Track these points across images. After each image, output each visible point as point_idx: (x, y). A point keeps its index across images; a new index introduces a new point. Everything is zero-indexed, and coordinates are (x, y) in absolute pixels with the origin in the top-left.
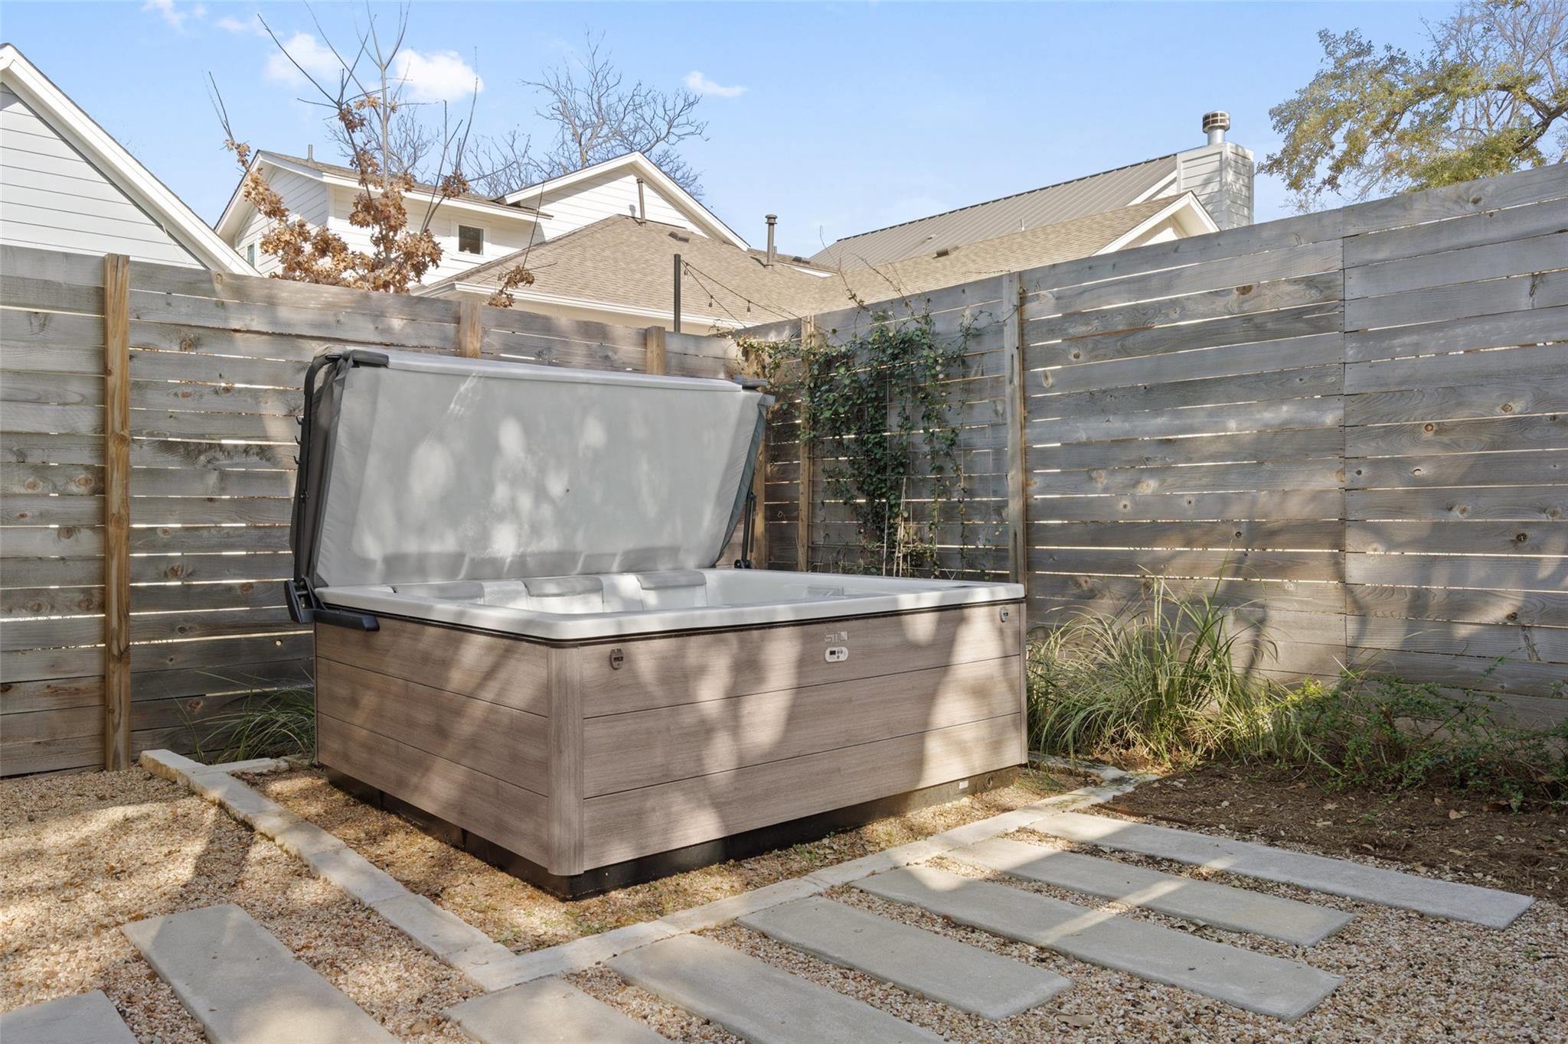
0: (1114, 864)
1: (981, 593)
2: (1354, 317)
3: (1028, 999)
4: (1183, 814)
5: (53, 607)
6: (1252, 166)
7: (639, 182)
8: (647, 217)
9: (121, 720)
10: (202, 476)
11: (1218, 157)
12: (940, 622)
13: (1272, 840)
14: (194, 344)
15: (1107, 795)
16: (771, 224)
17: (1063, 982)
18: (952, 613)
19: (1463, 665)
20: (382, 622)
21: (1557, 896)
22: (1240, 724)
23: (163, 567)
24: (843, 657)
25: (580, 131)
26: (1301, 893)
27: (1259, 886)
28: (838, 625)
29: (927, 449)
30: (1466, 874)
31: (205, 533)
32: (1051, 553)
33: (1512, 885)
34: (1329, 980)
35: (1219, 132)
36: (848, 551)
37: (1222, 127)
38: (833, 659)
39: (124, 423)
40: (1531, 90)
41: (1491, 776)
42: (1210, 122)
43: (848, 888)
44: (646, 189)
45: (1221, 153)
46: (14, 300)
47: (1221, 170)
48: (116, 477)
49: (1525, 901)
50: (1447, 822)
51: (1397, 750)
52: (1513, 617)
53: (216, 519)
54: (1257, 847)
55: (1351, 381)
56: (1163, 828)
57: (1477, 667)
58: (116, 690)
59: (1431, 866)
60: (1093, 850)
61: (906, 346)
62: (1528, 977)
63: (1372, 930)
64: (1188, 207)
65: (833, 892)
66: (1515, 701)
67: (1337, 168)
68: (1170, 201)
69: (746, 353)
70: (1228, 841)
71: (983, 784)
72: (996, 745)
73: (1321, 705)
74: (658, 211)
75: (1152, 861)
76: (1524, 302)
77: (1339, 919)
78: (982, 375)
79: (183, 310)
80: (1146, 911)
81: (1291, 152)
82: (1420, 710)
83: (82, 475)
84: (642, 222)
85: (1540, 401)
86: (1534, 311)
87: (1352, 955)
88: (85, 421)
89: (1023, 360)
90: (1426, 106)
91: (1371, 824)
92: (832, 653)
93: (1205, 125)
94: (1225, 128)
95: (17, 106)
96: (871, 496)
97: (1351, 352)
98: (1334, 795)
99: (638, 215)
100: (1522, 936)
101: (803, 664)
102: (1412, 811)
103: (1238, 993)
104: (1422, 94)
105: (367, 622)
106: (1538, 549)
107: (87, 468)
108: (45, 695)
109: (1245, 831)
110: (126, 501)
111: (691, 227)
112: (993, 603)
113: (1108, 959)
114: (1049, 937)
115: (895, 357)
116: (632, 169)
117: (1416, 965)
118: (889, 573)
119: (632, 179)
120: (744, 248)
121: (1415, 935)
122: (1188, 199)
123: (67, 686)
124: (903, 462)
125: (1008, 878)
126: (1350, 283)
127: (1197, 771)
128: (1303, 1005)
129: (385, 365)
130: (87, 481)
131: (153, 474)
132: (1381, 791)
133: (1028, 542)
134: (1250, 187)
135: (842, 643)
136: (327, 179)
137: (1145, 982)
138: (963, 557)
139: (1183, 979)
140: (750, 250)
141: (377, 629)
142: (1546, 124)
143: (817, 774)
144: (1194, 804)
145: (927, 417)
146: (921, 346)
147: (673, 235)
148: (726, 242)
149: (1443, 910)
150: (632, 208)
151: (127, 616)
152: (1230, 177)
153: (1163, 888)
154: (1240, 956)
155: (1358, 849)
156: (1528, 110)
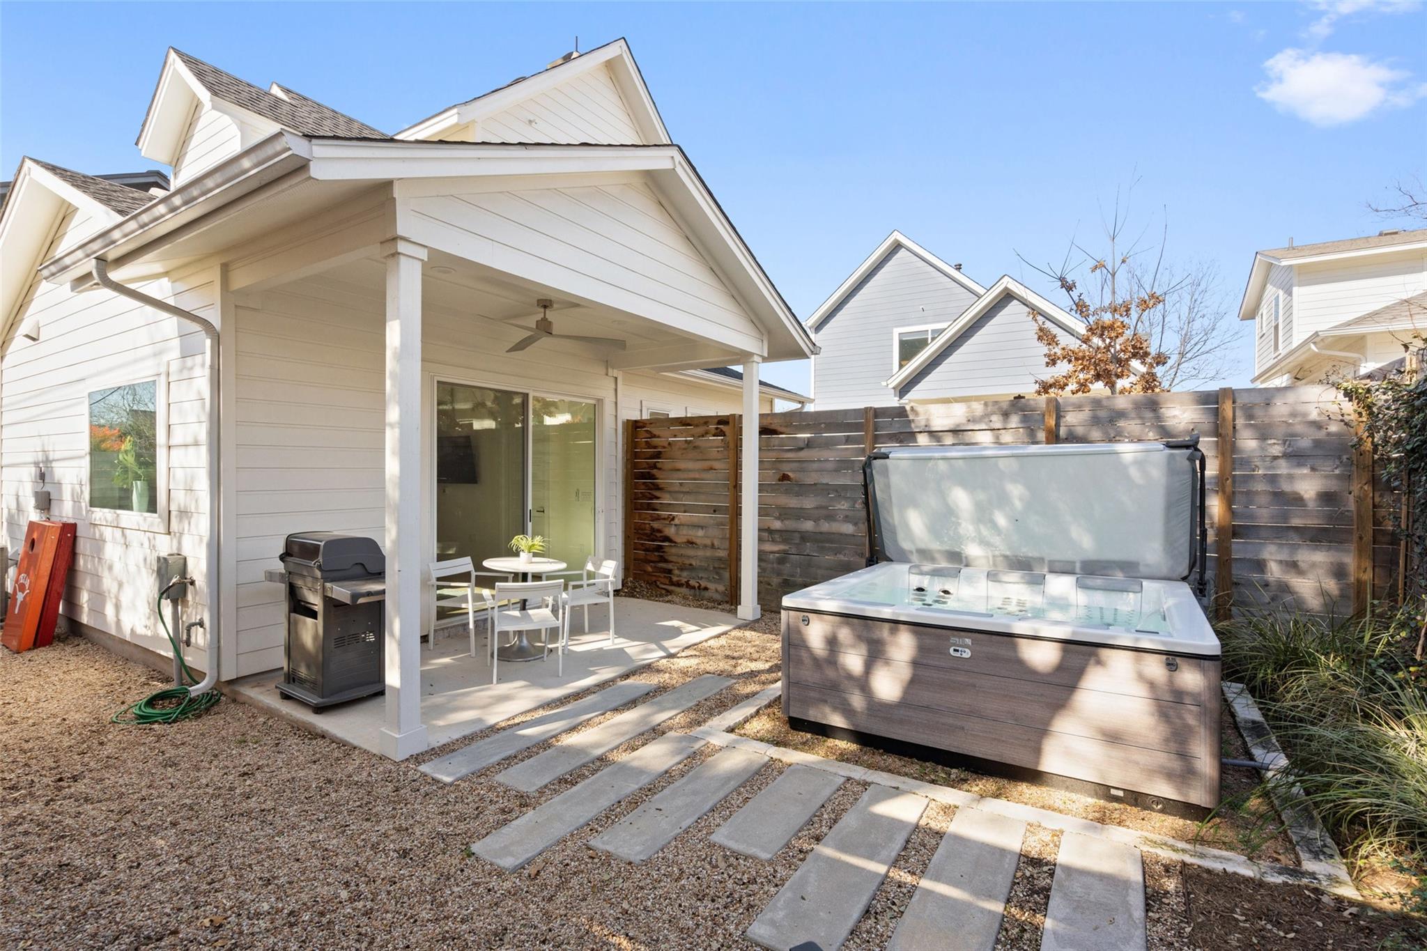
24: (965, 655)
28: (962, 633)
38: (958, 654)
79: (897, 426)
92: (955, 650)
95: (1015, 302)
103: (774, 915)
114: (823, 850)
129: (888, 458)
135: (966, 646)
143: (943, 724)
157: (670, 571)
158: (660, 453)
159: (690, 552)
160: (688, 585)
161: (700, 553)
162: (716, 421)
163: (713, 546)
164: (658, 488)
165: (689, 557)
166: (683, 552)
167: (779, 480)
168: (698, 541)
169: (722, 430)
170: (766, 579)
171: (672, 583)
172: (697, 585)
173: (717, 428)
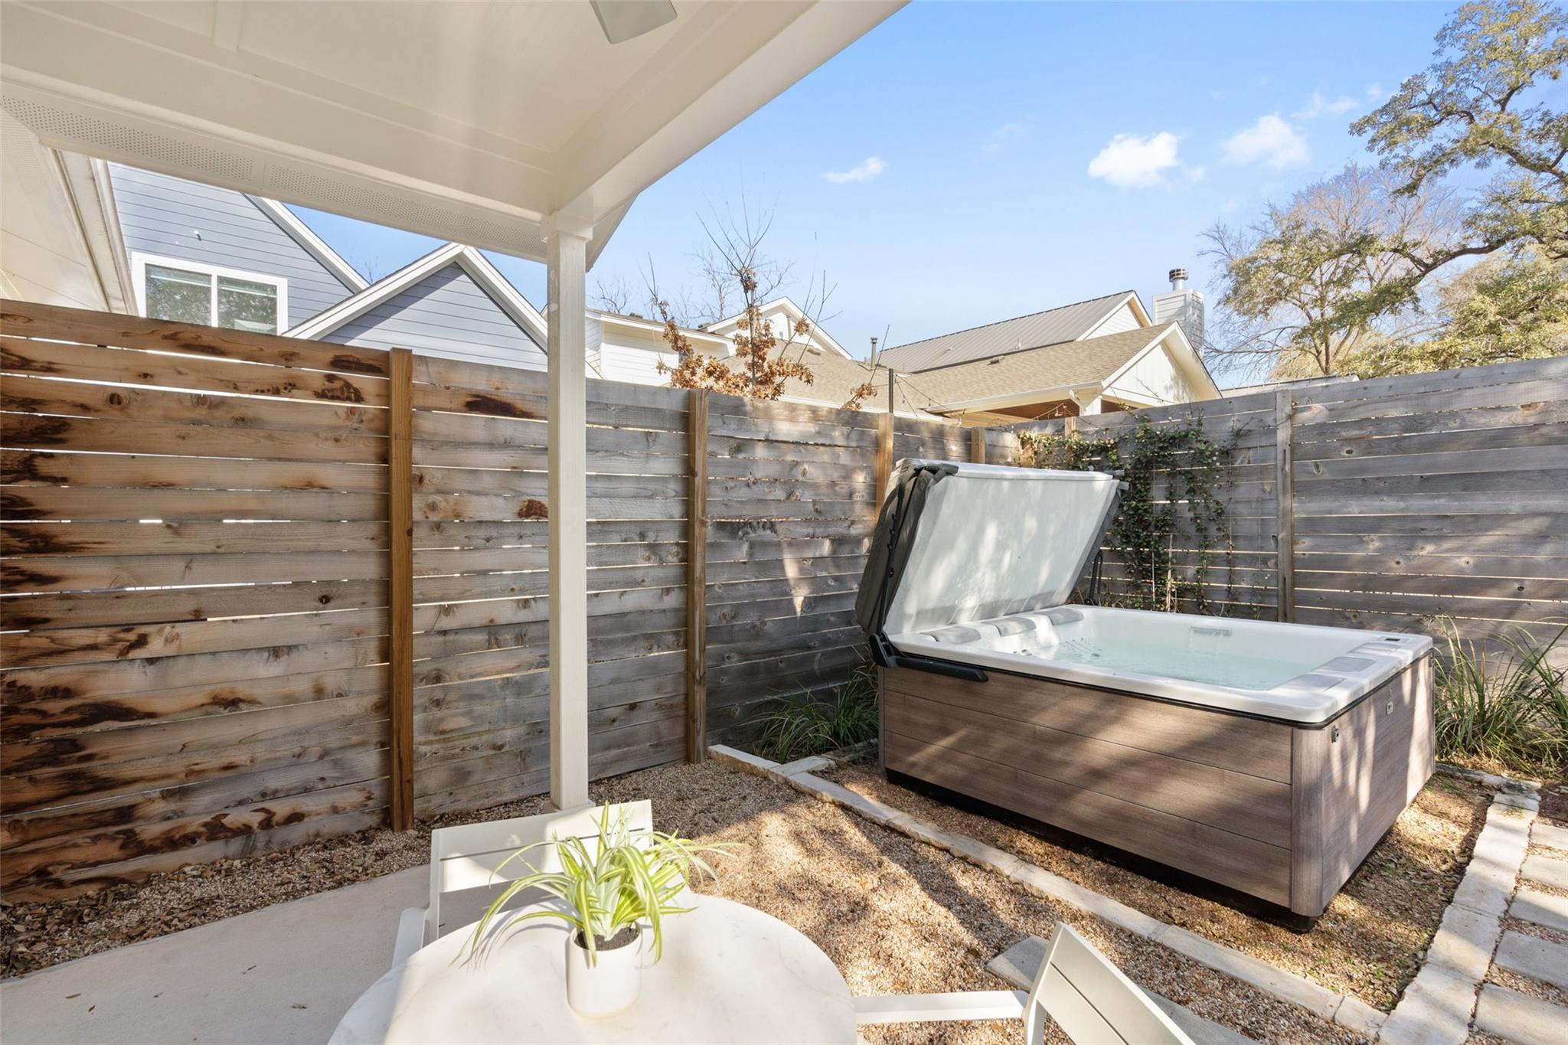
5: (659, 646)
9: (701, 725)
10: (740, 547)
11: (1183, 298)
14: (737, 451)
15: (1532, 803)
16: (874, 343)
20: (989, 675)
23: (719, 613)
29: (1191, 514)
31: (741, 587)
32: (1313, 593)
35: (1181, 281)
36: (1113, 584)
37: (1183, 278)
39: (702, 512)
40: (1415, 252)
42: (1174, 275)
45: (1185, 295)
46: (639, 424)
48: (697, 550)
53: (747, 576)
58: (698, 707)
64: (1174, 331)
68: (1164, 326)
69: (1023, 443)
78: (1249, 463)
79: (732, 426)
83: (675, 549)
88: (675, 510)
89: (1292, 454)
93: (1171, 277)
95: (464, 277)
96: (1137, 546)
99: (786, 338)
101: (1379, 719)
107: (677, 544)
108: (654, 710)
110: (703, 567)
111: (821, 349)
116: (781, 309)
119: (781, 315)
120: (849, 357)
122: (1174, 327)
123: (666, 703)
124: (1167, 522)
129: (954, 474)
130: (678, 553)
131: (714, 546)
133: (1295, 585)
136: (604, 319)
138: (1230, 592)
141: (986, 679)
142: (1423, 274)
145: (1192, 492)
146: (1193, 441)
147: (810, 351)
148: (838, 354)
150: (782, 334)
151: (705, 650)
156: (1410, 265)
157: (125, 814)
158: (62, 425)
159: (228, 729)
160: (216, 830)
161: (270, 724)
162: (330, 355)
163: (319, 692)
164: (46, 544)
165: (216, 747)
166: (188, 736)
167: (520, 515)
168: (259, 692)
169: (348, 385)
170: (485, 737)
171: (135, 847)
172: (255, 819)
173: (330, 378)
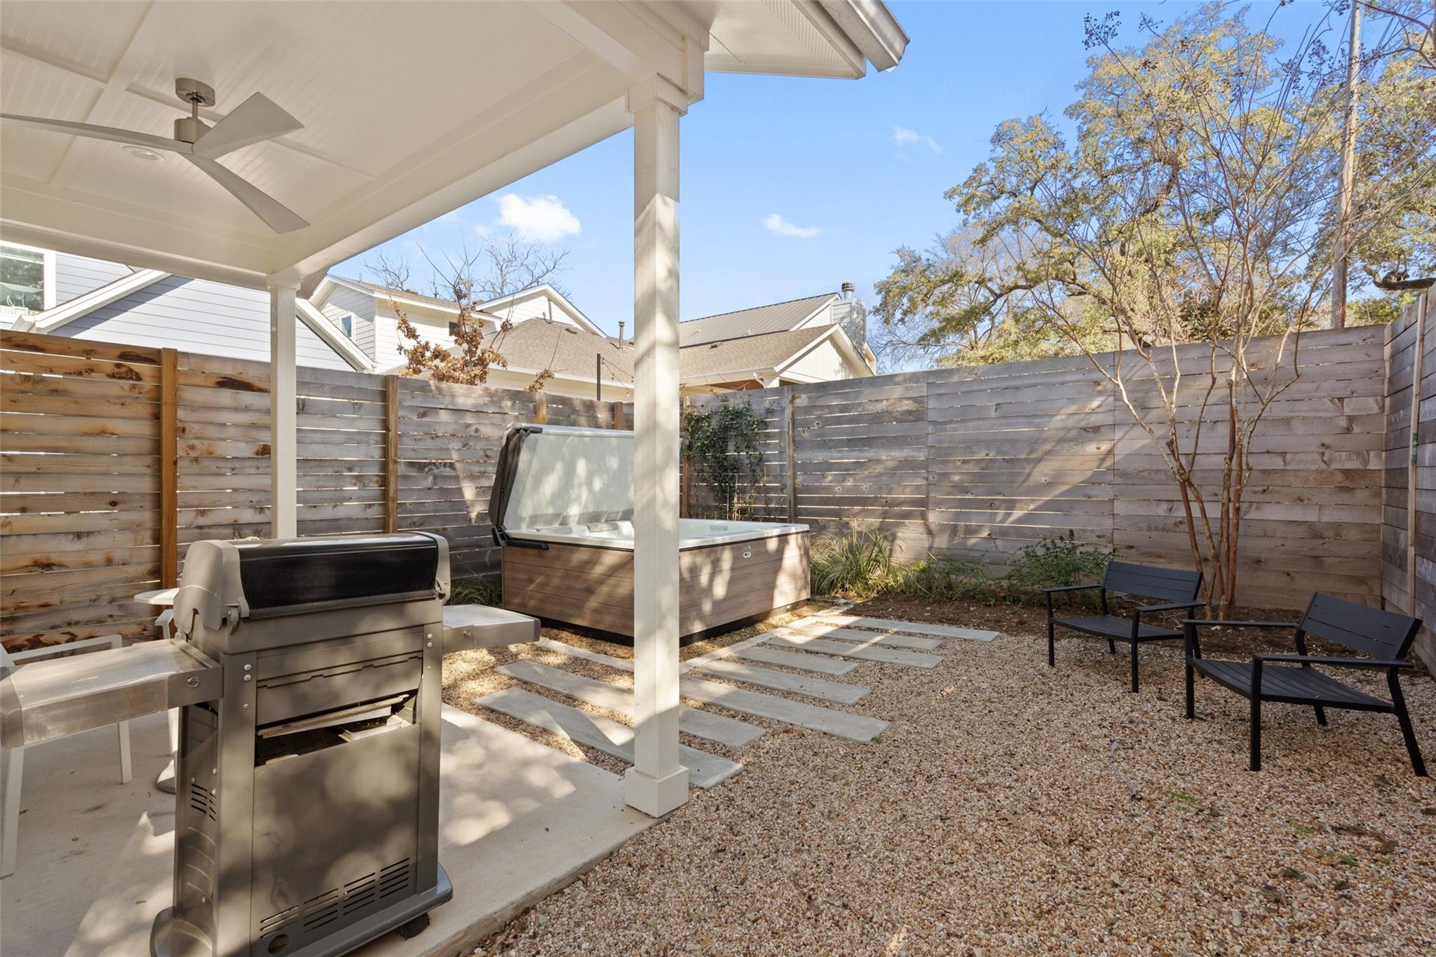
0: (857, 631)
1: (793, 528)
2: (932, 416)
3: (847, 670)
4: (876, 613)
6: (864, 311)
7: (549, 300)
8: (553, 319)
10: (426, 478)
11: (849, 304)
12: (780, 541)
13: (910, 620)
14: (424, 415)
15: (845, 609)
17: (857, 665)
18: (783, 538)
19: (972, 554)
20: (549, 545)
21: (1006, 631)
22: (891, 581)
23: (409, 521)
24: (749, 556)
25: (501, 263)
26: (925, 636)
27: (910, 634)
29: (747, 462)
30: (977, 627)
31: (428, 505)
32: (806, 509)
33: (992, 629)
34: (940, 658)
35: (850, 292)
36: (708, 508)
38: (746, 557)
39: (396, 455)
40: (989, 285)
41: (984, 594)
42: (845, 287)
43: (764, 644)
44: (553, 305)
45: (851, 303)
46: (349, 397)
47: (851, 313)
48: (392, 479)
49: (997, 633)
50: (969, 611)
51: (949, 587)
52: (990, 535)
53: (431, 498)
54: (906, 623)
55: (931, 440)
56: (869, 618)
57: (977, 554)
59: (966, 625)
60: (848, 627)
61: (738, 414)
62: (998, 653)
63: (950, 645)
64: (837, 330)
65: (758, 645)
66: (991, 567)
67: (905, 313)
70: (897, 622)
71: (794, 607)
72: (799, 591)
73: (923, 571)
74: (559, 316)
75: (870, 629)
76: (993, 414)
77: (940, 642)
78: (774, 430)
79: (419, 400)
80: (875, 644)
81: (884, 304)
82: (959, 571)
83: (375, 479)
84: (550, 322)
85: (999, 452)
86: (997, 418)
87: (945, 652)
88: (376, 453)
89: (793, 424)
90: (946, 287)
91: (943, 613)
92: (745, 554)
93: (843, 287)
94: (852, 291)
96: (720, 482)
97: (930, 429)
98: (930, 604)
99: (548, 317)
100: (996, 643)
101: (736, 559)
102: (957, 608)
103: (914, 663)
104: (943, 282)
105: (543, 545)
106: (998, 509)
107: (377, 475)
109: (900, 618)
110: (396, 491)
111: (576, 325)
112: (797, 533)
113: (869, 658)
114: (847, 653)
115: (732, 419)
116: (544, 293)
117: (965, 653)
118: (731, 518)
119: (544, 299)
120: (604, 337)
121: (963, 646)
122: (837, 327)
124: (736, 466)
125: (822, 638)
126: (930, 402)
127: (874, 600)
128: (934, 665)
129: (540, 432)
130: (378, 481)
131: (405, 477)
132: (945, 602)
133: (796, 504)
134: (864, 320)
135: (749, 551)
136: (376, 295)
137: (882, 663)
139: (895, 661)
140: (608, 338)
141: (548, 548)
142: (995, 301)
144: (879, 610)
145: (747, 447)
146: (745, 415)
147: (568, 330)
148: (594, 333)
149: (971, 637)
150: (544, 314)
152: (855, 316)
153: (878, 638)
154: (910, 654)
155: (941, 622)
156: (987, 293)
159: (45, 582)
161: (74, 580)
162: (118, 351)
163: (109, 562)
165: (35, 592)
166: (17, 585)
167: (258, 453)
168: (66, 560)
169: (131, 370)
173: (118, 366)
